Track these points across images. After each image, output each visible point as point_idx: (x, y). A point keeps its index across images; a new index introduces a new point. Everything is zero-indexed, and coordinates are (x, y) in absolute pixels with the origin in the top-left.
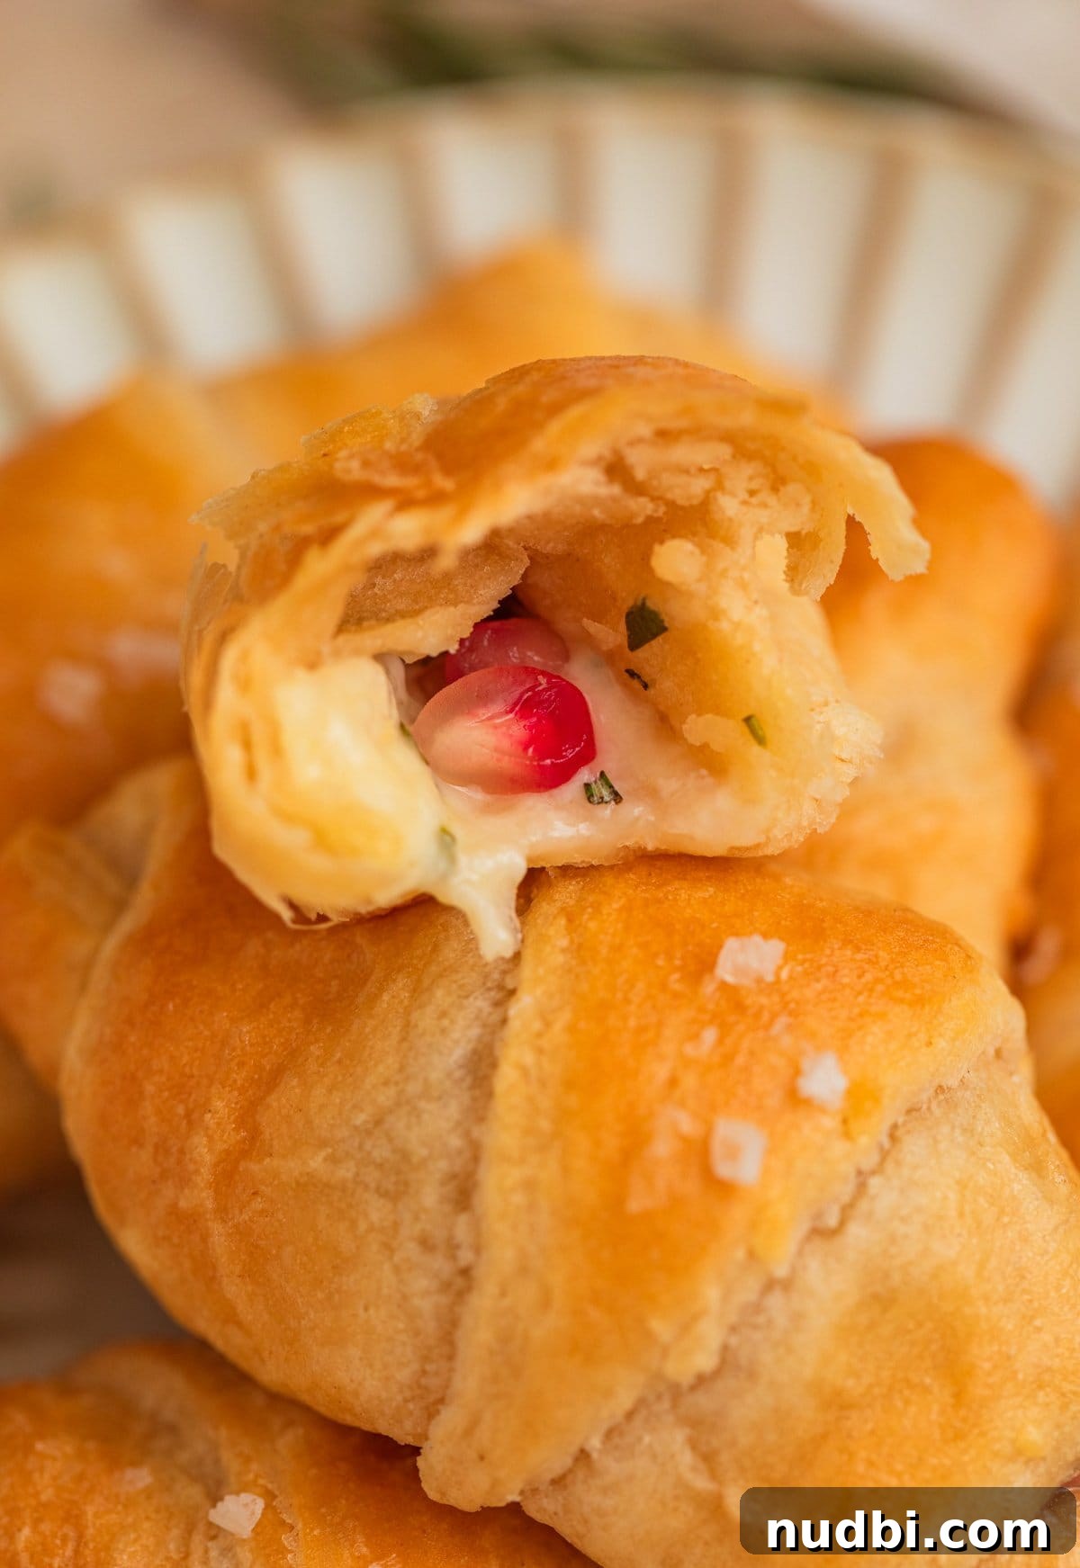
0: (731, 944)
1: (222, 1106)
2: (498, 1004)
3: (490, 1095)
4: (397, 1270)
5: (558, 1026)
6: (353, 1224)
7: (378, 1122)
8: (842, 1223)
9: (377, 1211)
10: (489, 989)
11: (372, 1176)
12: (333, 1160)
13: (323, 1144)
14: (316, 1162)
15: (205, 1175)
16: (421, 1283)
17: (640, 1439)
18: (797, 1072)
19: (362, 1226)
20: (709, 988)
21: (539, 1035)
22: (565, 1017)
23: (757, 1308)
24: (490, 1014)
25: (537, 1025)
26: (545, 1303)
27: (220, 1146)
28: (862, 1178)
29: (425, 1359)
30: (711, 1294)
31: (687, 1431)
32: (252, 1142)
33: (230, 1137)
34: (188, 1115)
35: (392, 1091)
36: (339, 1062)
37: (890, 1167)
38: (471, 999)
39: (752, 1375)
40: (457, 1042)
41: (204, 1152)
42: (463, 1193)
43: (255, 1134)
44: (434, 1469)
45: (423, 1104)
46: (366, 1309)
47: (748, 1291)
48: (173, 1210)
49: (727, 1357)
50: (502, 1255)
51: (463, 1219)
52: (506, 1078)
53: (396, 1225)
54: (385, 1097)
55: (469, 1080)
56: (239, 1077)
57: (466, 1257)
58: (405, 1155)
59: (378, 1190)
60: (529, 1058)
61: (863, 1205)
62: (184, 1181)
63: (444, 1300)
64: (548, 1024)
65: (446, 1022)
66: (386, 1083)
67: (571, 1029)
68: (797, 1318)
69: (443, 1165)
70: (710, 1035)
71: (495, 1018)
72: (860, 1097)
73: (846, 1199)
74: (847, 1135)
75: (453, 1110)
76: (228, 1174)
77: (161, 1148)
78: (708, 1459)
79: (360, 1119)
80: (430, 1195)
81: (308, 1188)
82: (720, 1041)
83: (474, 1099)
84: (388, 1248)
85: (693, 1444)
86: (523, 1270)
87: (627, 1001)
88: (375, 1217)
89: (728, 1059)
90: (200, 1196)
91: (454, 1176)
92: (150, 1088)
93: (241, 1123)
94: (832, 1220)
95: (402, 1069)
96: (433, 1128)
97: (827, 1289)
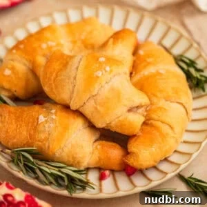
0: (100, 58)
1: (54, 74)
4: (69, 86)
6: (65, 82)
9: (67, 81)
13: (63, 75)
14: (63, 77)
18: (105, 68)
20: (98, 62)
24: (78, 64)
32: (57, 76)
33: (55, 76)
34: (51, 75)
41: (52, 78)
42: (75, 78)
45: (72, 71)
51: (75, 81)
53: (69, 82)
55: (76, 69)
56: (56, 71)
57: (75, 84)
58: (70, 76)
60: (82, 66)
62: (50, 81)
63: (73, 88)
68: (104, 91)
69: (73, 76)
73: (109, 80)
74: (110, 74)
76: (54, 80)
77: (49, 78)
80: (72, 79)
84: (68, 84)
90: (52, 82)
92: (48, 73)
96: (73, 73)
97: (107, 87)
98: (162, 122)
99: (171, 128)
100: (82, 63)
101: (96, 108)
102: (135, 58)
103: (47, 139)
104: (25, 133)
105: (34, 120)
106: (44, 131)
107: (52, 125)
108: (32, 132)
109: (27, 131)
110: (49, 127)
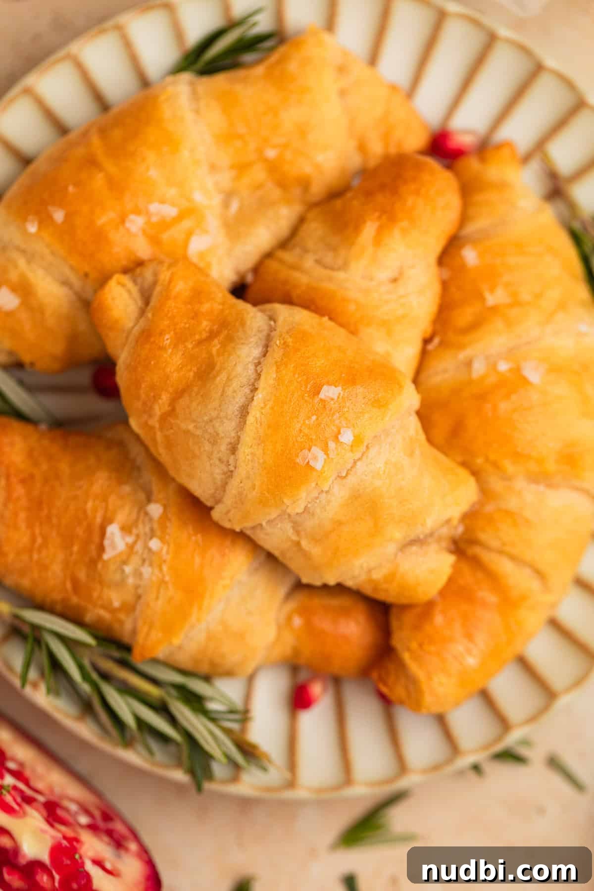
0: (325, 387)
1: (165, 398)
2: (252, 391)
3: (245, 423)
4: (211, 465)
5: (268, 407)
6: (200, 448)
7: (211, 421)
8: (347, 474)
9: (207, 447)
10: (250, 385)
11: (207, 436)
12: (196, 427)
13: (194, 421)
14: (191, 427)
15: (157, 418)
16: (217, 471)
17: (277, 524)
18: (339, 433)
19: (202, 449)
20: (316, 400)
21: (262, 408)
22: (270, 404)
23: (317, 498)
24: (249, 394)
25: (262, 405)
26: (254, 487)
27: (163, 411)
28: (355, 462)
29: (216, 489)
30: (303, 494)
31: (292, 524)
32: (172, 412)
33: (166, 408)
34: (154, 397)
35: (216, 412)
36: (202, 396)
37: (364, 458)
38: (243, 388)
39: (313, 514)
40: (237, 403)
41: (158, 411)
42: (233, 449)
43: (173, 410)
44: (216, 515)
45: (225, 421)
46: (200, 472)
47: (315, 494)
48: (146, 423)
49: (306, 508)
50: (242, 471)
51: (232, 457)
52: (250, 419)
53: (212, 453)
54: (214, 414)
55: (239, 416)
56: (171, 390)
57: (232, 468)
58: (218, 434)
59: (208, 440)
60: (258, 415)
61: (354, 470)
62: (150, 416)
63: (223, 476)
64: (266, 405)
65: (235, 394)
66: (215, 409)
67: (272, 408)
68: (329, 502)
69: (229, 440)
70: (314, 418)
71: (250, 396)
72: (358, 440)
73: (349, 467)
74: (352, 451)
75: (234, 424)
77: (144, 403)
78: (298, 533)
79: (206, 418)
80: (224, 447)
81: (187, 432)
82: (317, 419)
83: (240, 422)
84: (210, 458)
85: (293, 528)
86: (248, 478)
87: (290, 401)
88: (207, 448)
89: (319, 425)
90: (154, 422)
91: (231, 443)
92: (143, 386)
93: (170, 405)
94: (344, 474)
95: (220, 406)
96: (227, 428)
97: (339, 494)
98: (513, 558)
99: (540, 574)
100: (259, 396)
101: (298, 544)
102: (446, 274)
103: (129, 608)
104: (56, 568)
105: (89, 529)
106: (121, 584)
107: (146, 571)
108: (82, 575)
109: (66, 564)
110: (138, 574)
